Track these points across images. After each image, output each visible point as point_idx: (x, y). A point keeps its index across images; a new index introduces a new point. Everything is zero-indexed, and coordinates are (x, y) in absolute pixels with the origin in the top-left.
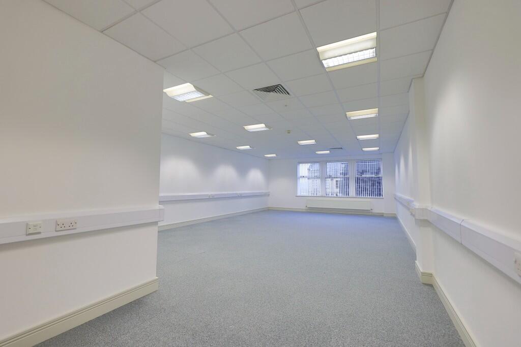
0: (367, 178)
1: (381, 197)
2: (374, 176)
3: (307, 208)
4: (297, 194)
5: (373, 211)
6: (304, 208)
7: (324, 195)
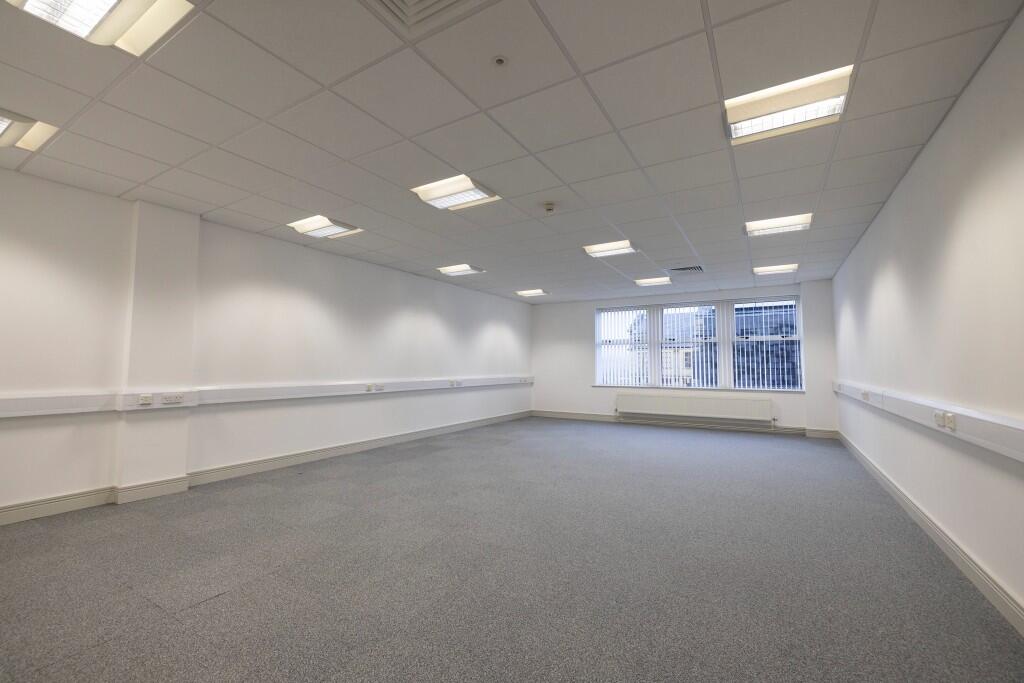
0: (762, 343)
1: (798, 389)
2: (778, 338)
3: (618, 414)
4: (594, 380)
5: (778, 424)
6: (612, 413)
7: (657, 385)
